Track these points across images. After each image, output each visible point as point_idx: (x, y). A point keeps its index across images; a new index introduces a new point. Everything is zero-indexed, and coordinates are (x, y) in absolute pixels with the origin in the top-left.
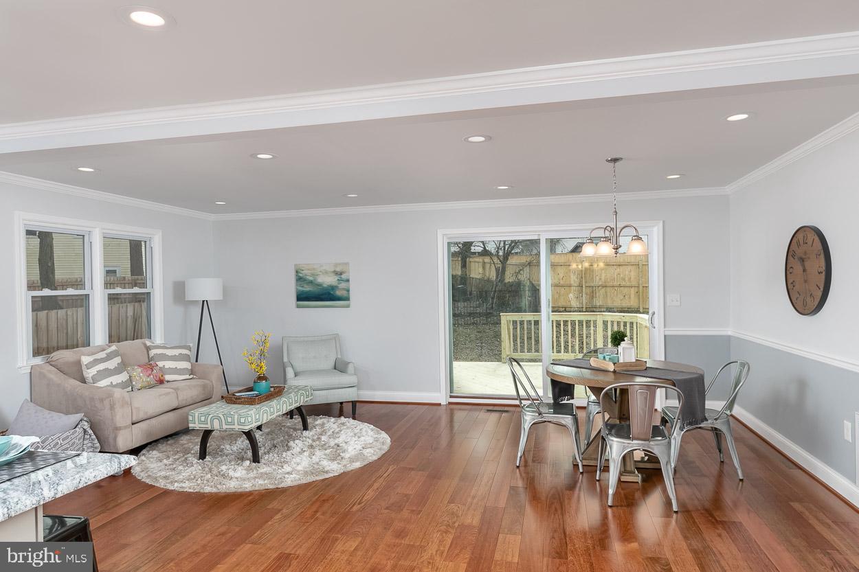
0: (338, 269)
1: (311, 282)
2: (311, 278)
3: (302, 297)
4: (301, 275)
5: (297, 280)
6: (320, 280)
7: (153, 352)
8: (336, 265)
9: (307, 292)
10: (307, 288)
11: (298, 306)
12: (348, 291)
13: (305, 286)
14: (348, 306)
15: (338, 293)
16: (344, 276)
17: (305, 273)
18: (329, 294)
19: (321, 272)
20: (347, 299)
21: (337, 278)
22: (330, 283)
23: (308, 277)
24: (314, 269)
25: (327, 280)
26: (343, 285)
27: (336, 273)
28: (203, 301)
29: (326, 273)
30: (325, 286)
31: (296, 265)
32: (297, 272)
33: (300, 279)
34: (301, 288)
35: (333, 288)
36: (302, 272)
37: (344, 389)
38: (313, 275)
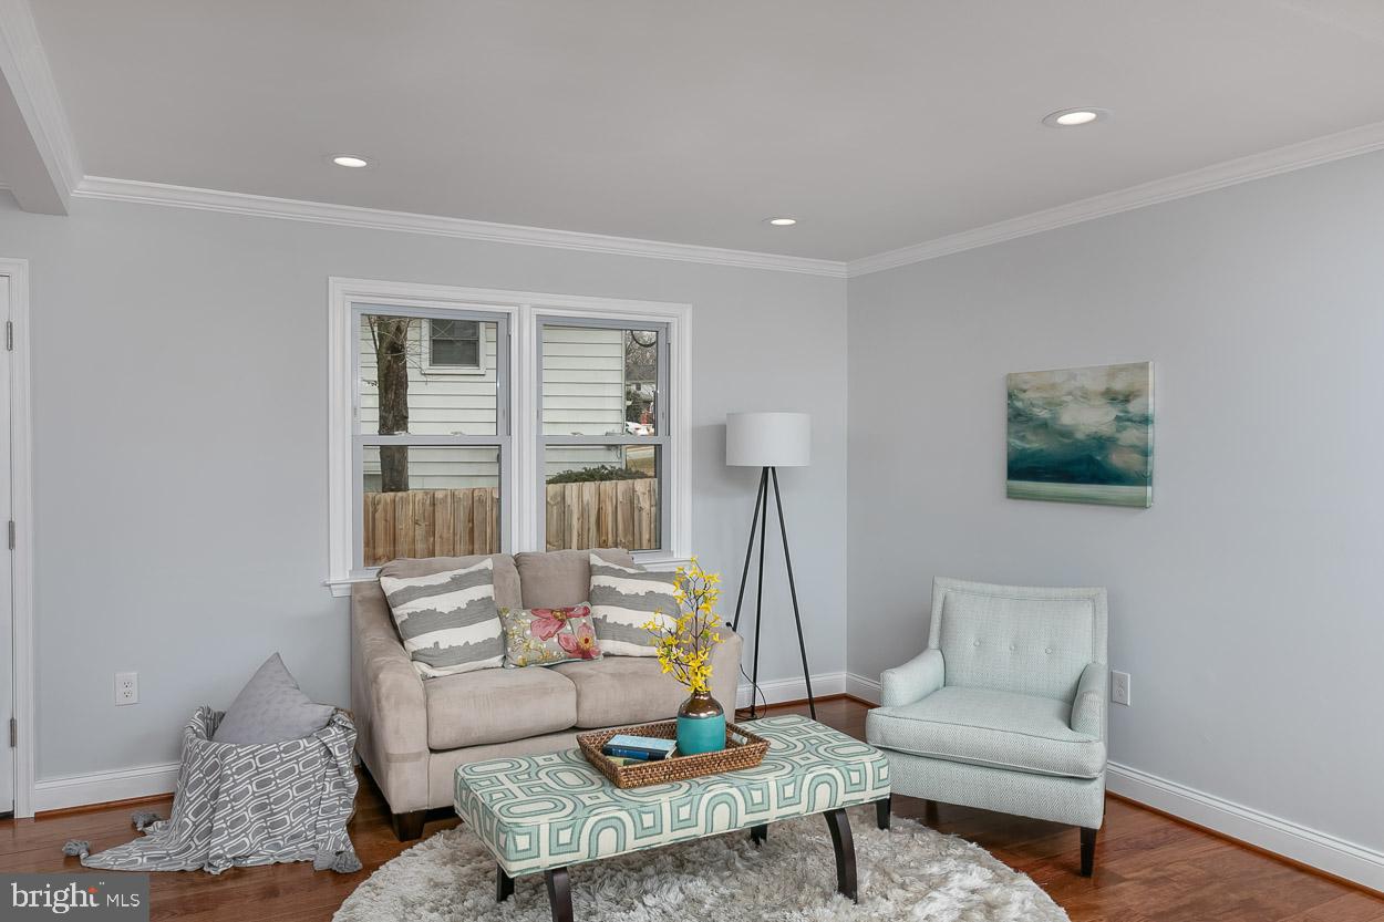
0: (1119, 385)
1: (1044, 426)
2: (1044, 414)
3: (1023, 469)
4: (1019, 404)
5: (1009, 420)
6: (1067, 418)
8: (1113, 372)
9: (1034, 454)
10: (1035, 443)
12: (1145, 453)
13: (1030, 436)
14: (1141, 504)
15: (1117, 460)
16: (1134, 407)
17: (1034, 400)
18: (1091, 460)
19: (1070, 393)
20: (1143, 479)
21: (1113, 412)
22: (1094, 429)
23: (1036, 410)
24: (1053, 386)
25: (1088, 419)
26: (1130, 435)
27: (1113, 397)
28: (768, 470)
29: (1085, 396)
30: (1080, 436)
31: (1009, 377)
32: (1010, 396)
33: (1018, 417)
34: (1018, 444)
35: (1103, 443)
36: (1022, 396)
38: (1051, 404)
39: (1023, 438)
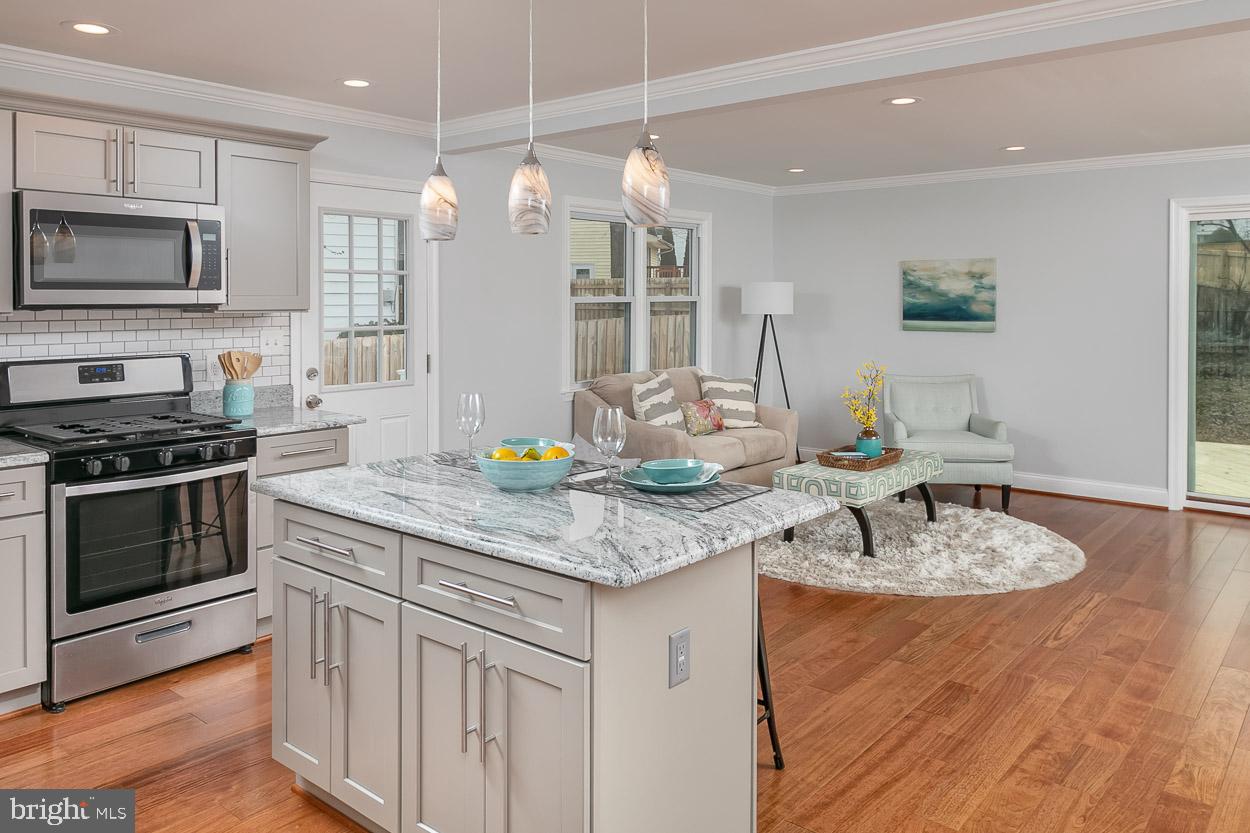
0: (976, 269)
1: (928, 290)
2: (928, 284)
3: (911, 314)
4: (912, 278)
5: (904, 287)
6: (944, 286)
7: (706, 386)
8: (973, 262)
9: (920, 306)
10: (922, 299)
11: (905, 328)
12: (993, 305)
13: (918, 295)
14: (992, 330)
15: (975, 308)
16: (986, 281)
17: (922, 276)
18: (959, 309)
19: (945, 273)
20: (991, 318)
21: (974, 283)
22: (960, 292)
23: (923, 282)
24: (934, 269)
25: (957, 287)
26: (984, 295)
27: (972, 275)
28: (766, 316)
29: (955, 275)
30: (952, 296)
31: (903, 263)
32: (904, 273)
33: (909, 285)
34: (911, 300)
35: (966, 299)
36: (915, 273)
37: (987, 465)
38: (932, 278)
39: (914, 297)
